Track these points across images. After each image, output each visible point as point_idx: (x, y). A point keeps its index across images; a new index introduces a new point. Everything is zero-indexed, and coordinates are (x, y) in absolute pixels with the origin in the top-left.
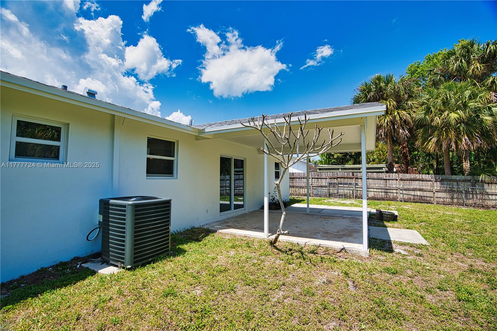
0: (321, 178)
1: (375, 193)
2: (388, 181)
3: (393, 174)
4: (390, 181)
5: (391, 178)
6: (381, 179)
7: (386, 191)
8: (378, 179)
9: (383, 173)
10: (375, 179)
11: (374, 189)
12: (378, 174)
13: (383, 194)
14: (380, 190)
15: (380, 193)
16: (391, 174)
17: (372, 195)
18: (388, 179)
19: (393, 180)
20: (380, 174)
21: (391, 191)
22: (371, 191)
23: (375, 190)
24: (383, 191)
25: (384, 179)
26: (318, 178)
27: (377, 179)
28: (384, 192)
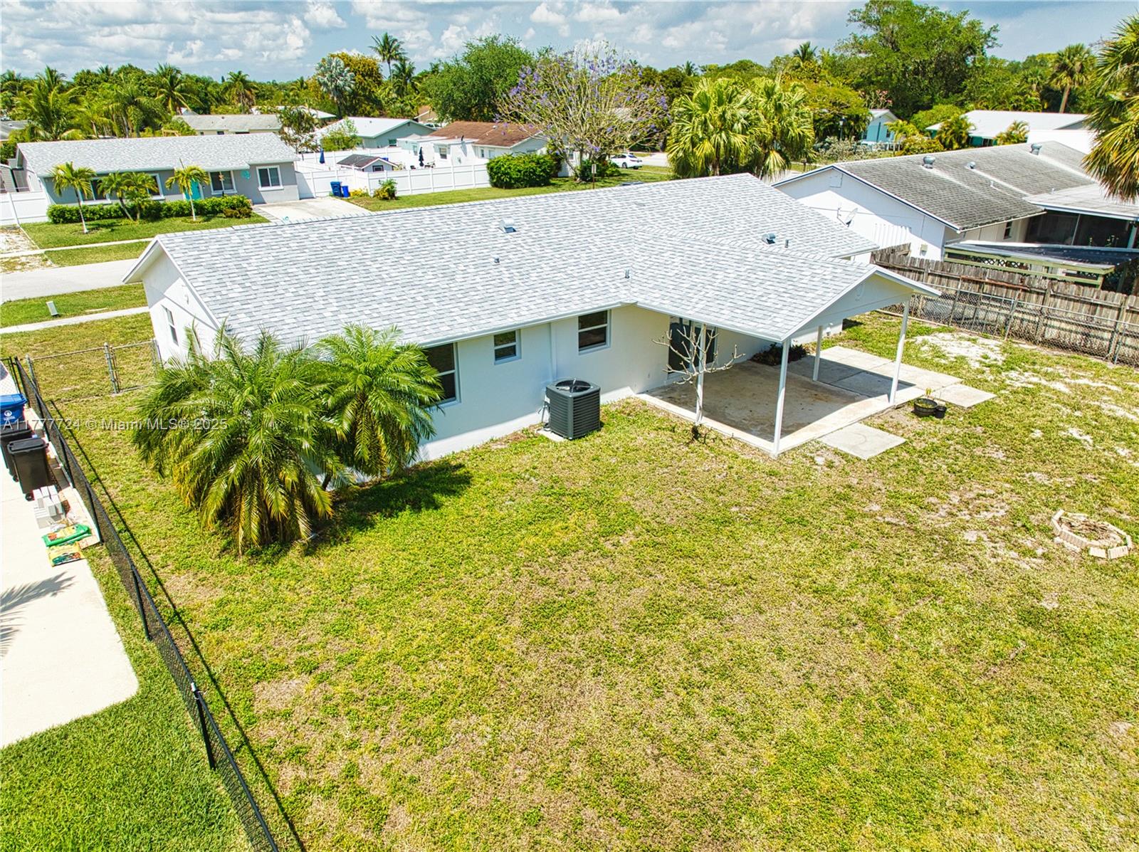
0: (949, 278)
1: (1062, 332)
2: (1099, 308)
3: (1117, 294)
4: (1105, 309)
5: (1108, 302)
6: (1084, 302)
7: (1087, 331)
8: (1078, 301)
9: (1093, 289)
10: (1070, 300)
11: (1061, 321)
12: (1082, 288)
13: (1079, 336)
14: (1074, 328)
15: (1073, 335)
16: (1112, 293)
17: (1053, 336)
18: (1102, 306)
19: (1111, 308)
20: (1087, 289)
21: (1099, 333)
22: (1053, 327)
23: (1063, 325)
24: (1080, 329)
25: (1091, 304)
26: (941, 276)
27: (1074, 301)
28: (1083, 334)
